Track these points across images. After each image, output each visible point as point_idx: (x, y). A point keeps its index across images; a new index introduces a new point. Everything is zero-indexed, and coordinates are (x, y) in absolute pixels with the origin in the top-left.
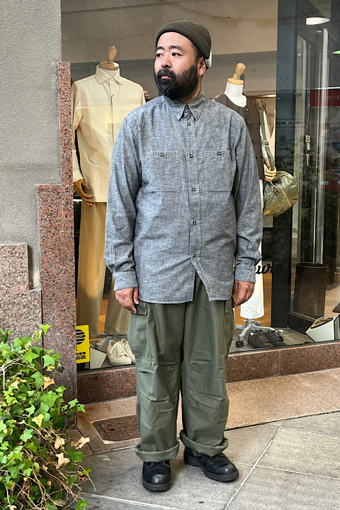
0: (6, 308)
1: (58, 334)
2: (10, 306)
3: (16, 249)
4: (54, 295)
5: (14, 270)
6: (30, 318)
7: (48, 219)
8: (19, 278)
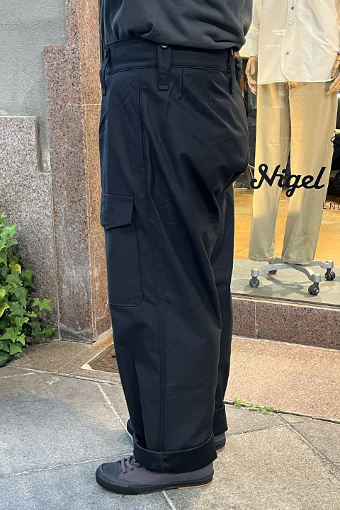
0: (17, 189)
1: (70, 229)
2: (21, 188)
3: (24, 123)
4: (64, 182)
5: (23, 148)
6: (40, 204)
7: (54, 88)
8: (28, 157)
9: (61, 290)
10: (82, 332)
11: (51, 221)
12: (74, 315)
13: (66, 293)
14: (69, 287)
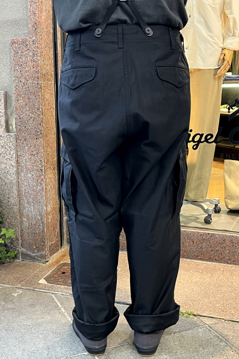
1: (30, 175)
4: (25, 140)
6: (6, 157)
7: (19, 70)
9: (22, 222)
10: (38, 254)
11: (15, 169)
12: (32, 241)
13: (26, 224)
14: (28, 219)
